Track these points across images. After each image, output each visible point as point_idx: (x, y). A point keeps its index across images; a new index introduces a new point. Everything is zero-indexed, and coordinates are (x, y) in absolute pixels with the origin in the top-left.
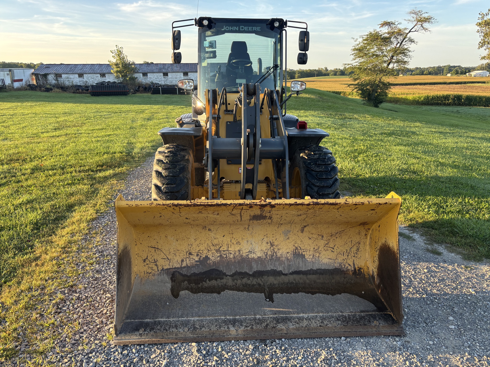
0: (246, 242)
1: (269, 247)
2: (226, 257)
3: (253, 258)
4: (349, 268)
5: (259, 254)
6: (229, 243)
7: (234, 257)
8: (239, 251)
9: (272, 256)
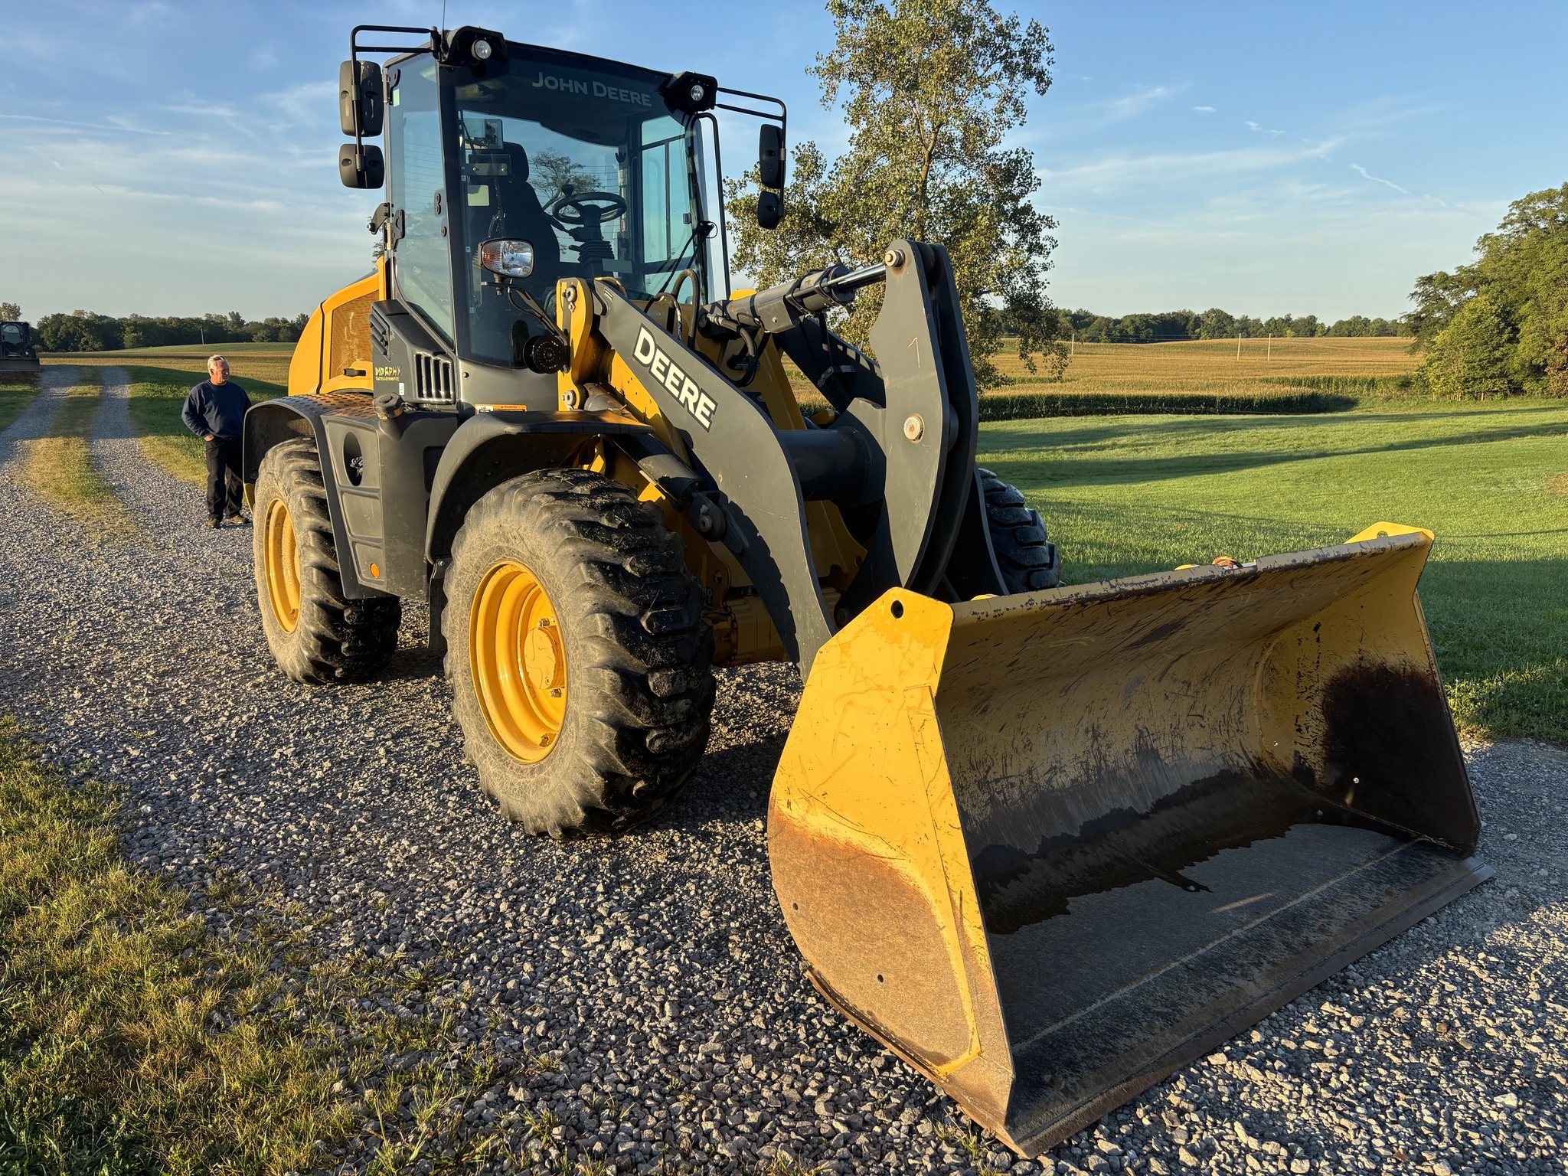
0: (1044, 737)
1: (1089, 743)
2: (1005, 801)
3: (1063, 789)
4: (1241, 763)
5: (1073, 772)
6: (1010, 749)
7: (1023, 796)
8: (1030, 772)
9: (1099, 768)
